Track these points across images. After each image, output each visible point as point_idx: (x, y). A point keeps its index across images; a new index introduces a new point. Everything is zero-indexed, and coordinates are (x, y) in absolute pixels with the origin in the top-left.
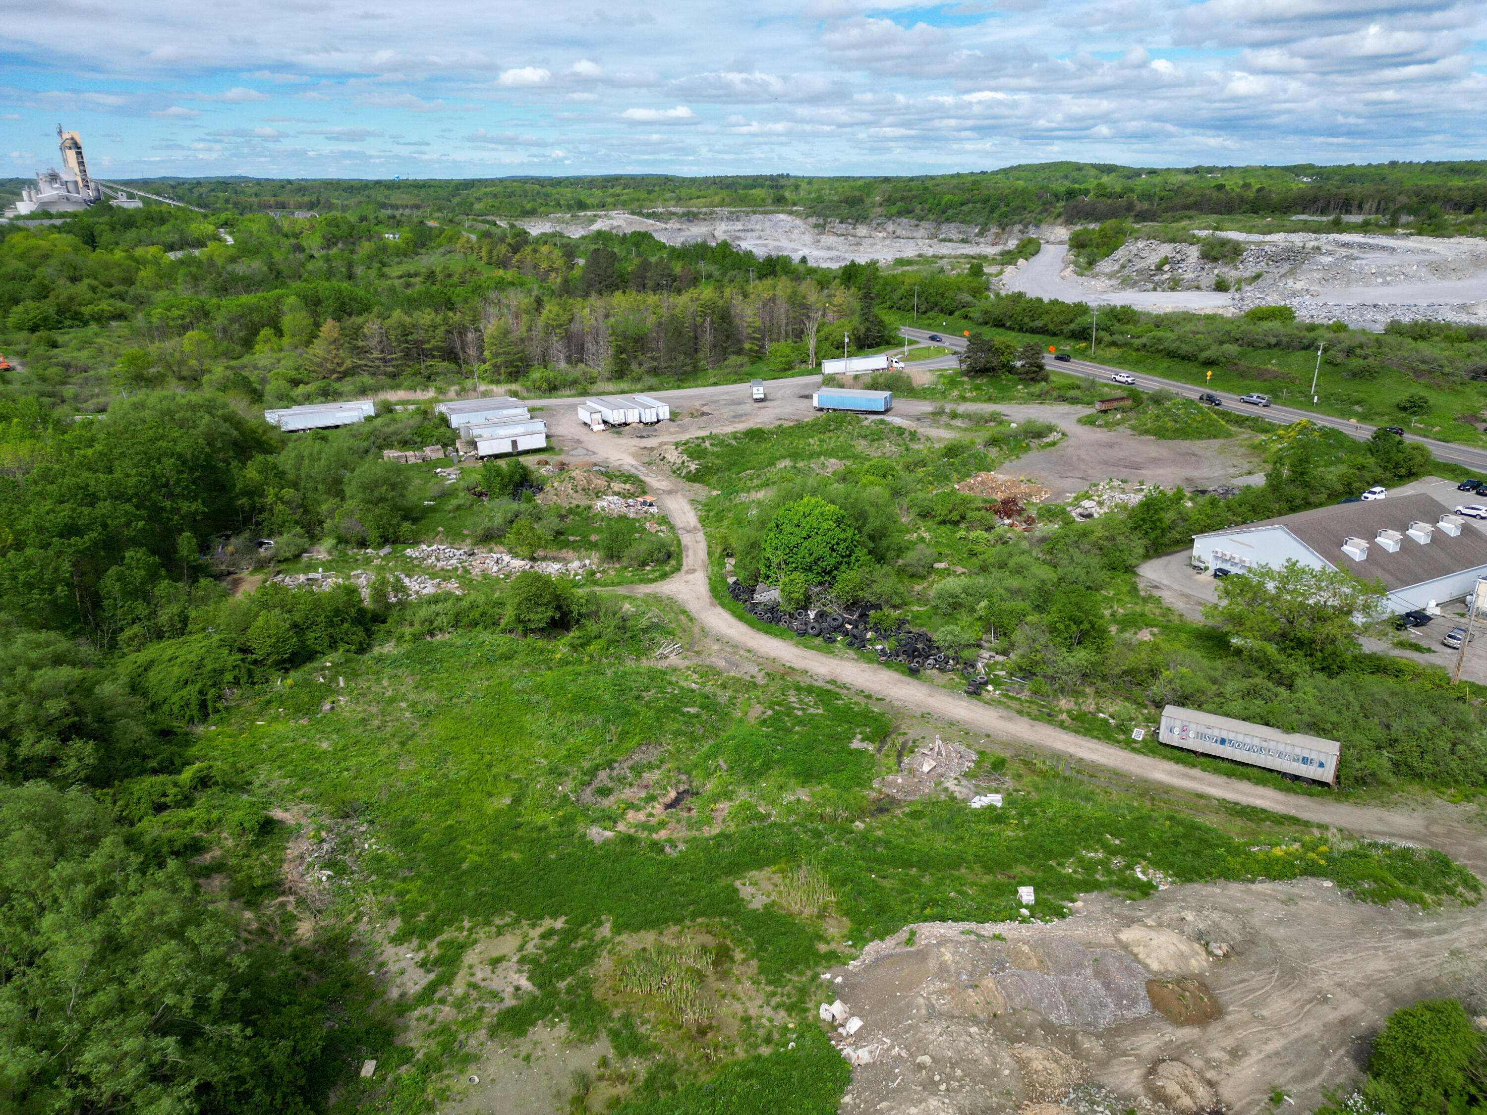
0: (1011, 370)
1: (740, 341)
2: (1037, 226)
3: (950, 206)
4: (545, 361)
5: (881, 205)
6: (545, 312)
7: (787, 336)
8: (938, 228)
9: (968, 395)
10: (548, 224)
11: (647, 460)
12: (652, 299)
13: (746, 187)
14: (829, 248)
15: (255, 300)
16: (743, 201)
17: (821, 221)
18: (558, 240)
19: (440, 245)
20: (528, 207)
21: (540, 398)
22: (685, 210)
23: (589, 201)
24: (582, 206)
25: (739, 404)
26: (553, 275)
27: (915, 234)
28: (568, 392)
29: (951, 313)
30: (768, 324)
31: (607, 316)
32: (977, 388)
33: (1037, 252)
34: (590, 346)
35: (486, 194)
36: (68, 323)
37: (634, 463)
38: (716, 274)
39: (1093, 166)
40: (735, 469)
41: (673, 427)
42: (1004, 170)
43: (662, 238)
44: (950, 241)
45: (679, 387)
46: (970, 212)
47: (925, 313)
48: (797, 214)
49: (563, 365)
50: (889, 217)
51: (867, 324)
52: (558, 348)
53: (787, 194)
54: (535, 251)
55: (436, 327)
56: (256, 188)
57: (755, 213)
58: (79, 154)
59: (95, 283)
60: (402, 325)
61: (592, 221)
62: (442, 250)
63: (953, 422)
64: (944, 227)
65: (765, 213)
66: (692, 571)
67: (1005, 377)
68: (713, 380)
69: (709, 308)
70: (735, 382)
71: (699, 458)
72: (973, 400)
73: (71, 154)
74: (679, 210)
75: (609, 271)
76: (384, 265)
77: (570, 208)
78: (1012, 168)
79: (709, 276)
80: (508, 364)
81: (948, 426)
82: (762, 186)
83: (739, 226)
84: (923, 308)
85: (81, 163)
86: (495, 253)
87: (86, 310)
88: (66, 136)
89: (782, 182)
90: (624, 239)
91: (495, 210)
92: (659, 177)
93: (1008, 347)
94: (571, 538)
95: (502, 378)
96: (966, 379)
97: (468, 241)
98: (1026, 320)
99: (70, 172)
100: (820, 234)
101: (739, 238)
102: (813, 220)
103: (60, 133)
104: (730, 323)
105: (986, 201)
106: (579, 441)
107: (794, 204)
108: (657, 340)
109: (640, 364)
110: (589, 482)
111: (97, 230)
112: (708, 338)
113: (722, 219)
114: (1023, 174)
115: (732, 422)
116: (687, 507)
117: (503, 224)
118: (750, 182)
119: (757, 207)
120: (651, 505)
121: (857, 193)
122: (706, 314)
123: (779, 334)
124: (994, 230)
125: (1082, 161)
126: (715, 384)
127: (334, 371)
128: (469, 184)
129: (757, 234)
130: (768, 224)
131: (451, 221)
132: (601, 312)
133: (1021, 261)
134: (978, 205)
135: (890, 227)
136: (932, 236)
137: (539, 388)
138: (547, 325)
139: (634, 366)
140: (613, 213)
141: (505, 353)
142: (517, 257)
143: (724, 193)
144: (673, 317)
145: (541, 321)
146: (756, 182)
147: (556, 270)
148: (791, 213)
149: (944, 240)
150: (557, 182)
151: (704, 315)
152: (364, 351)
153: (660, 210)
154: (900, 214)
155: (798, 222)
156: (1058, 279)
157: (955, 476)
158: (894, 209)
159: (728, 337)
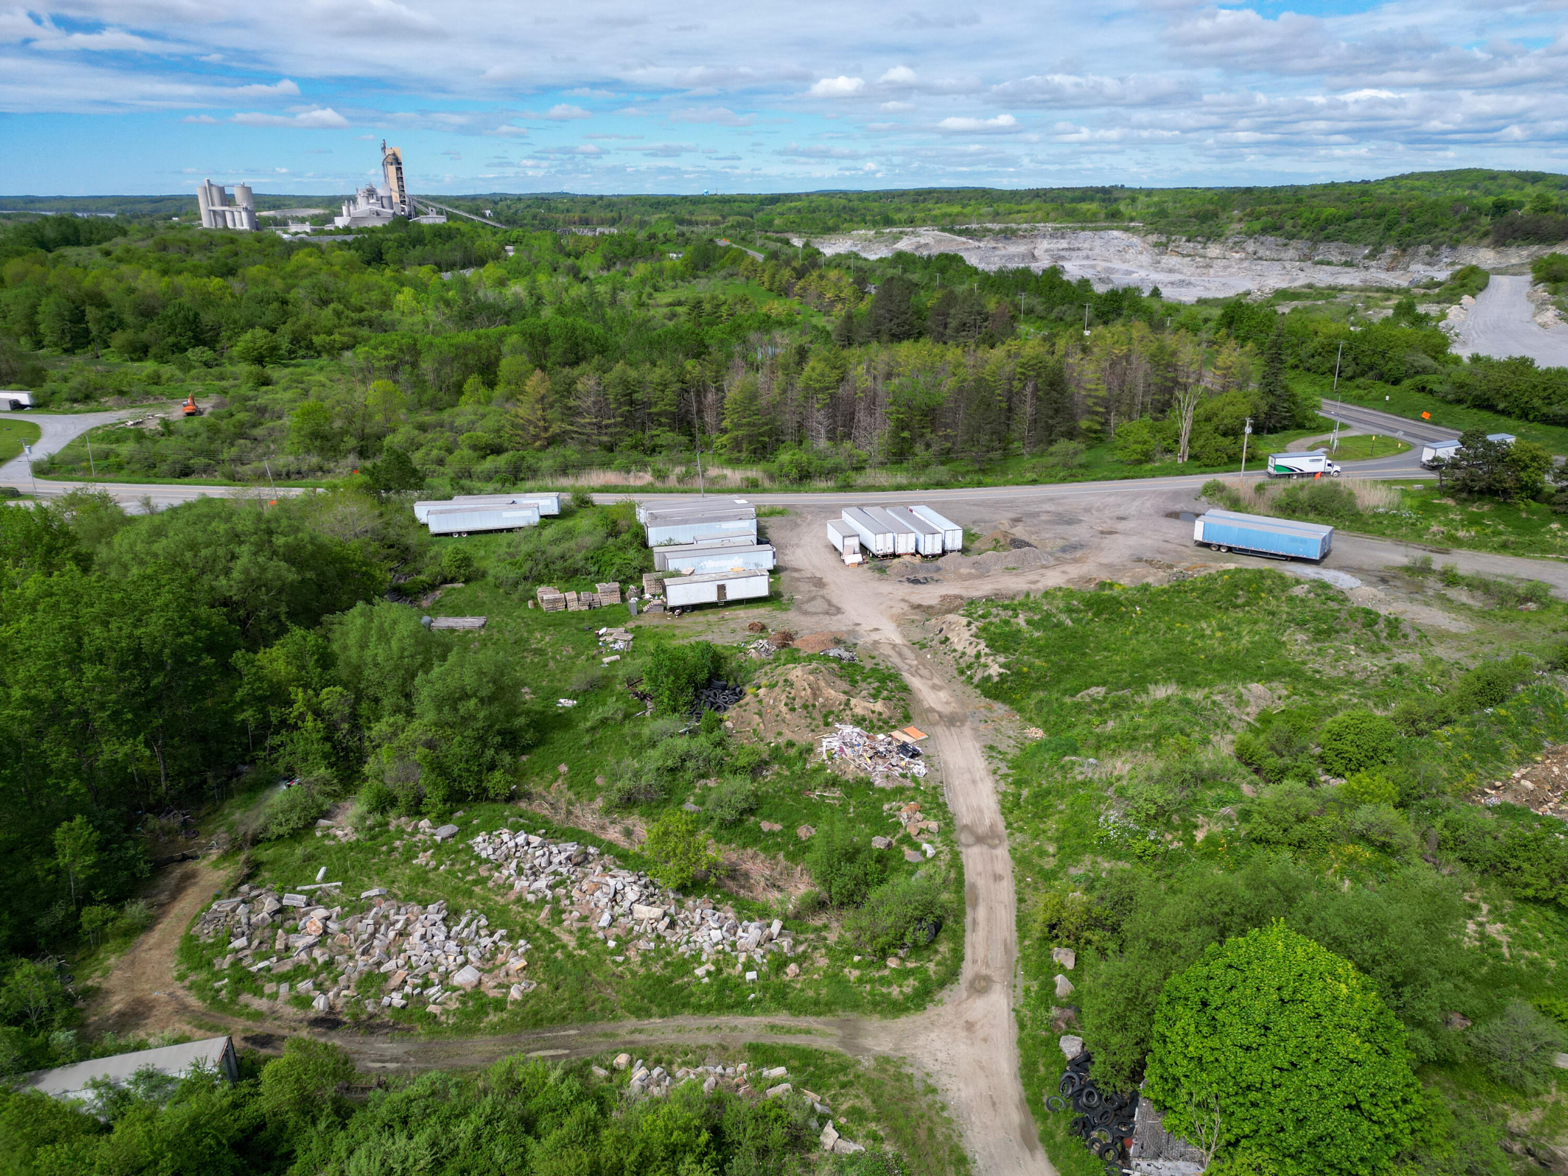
0: (1536, 494)
1: (1073, 417)
2: (1453, 247)
3: (1329, 222)
4: (801, 435)
5: (1241, 220)
6: (807, 369)
7: (1144, 410)
8: (1314, 247)
9: (1461, 534)
10: (849, 242)
11: (917, 636)
12: (953, 353)
13: (1073, 200)
14: (1171, 271)
15: (472, 339)
16: (1071, 215)
17: (1164, 239)
18: (852, 262)
19: (723, 267)
20: (831, 223)
21: (786, 491)
22: (1002, 226)
23: (897, 217)
24: (888, 222)
25: (1071, 522)
26: (840, 306)
27: (1283, 255)
28: (823, 485)
29: (1396, 382)
30: (1116, 391)
31: (889, 376)
32: (1474, 521)
33: (1486, 285)
34: (861, 416)
35: (790, 209)
36: (301, 352)
37: (898, 639)
38: (1040, 308)
39: (1512, 174)
40: (1069, 682)
41: (965, 566)
42: (1393, 179)
43: (972, 260)
44: (1329, 263)
45: (980, 484)
46: (1358, 229)
47: (1351, 378)
48: (1134, 231)
49: (823, 443)
50: (1250, 235)
51: (1272, 399)
52: (819, 419)
53: (1122, 207)
54: (821, 277)
55: (666, 386)
56: (568, 205)
57: (1083, 229)
58: (399, 169)
59: (341, 307)
60: (625, 382)
61: (897, 238)
62: (723, 273)
63: (1452, 593)
64: (1322, 247)
65: (1096, 229)
66: (981, 986)
67: (1526, 508)
68: (1030, 476)
69: (1035, 368)
70: (1063, 480)
71: (1006, 650)
72: (1474, 545)
73: (392, 169)
74: (997, 227)
75: (904, 306)
76: (657, 290)
77: (875, 224)
78: (1403, 177)
79: (1030, 311)
80: (751, 438)
81: (1447, 603)
82: (1092, 200)
83: (1063, 244)
84: (1349, 372)
85: (400, 179)
86: (778, 277)
87: (317, 340)
88: (388, 152)
89: (1116, 194)
90: (928, 262)
91: (795, 228)
92: (975, 190)
93: (1534, 459)
94: (766, 826)
95: (744, 455)
96: (1450, 502)
97: (753, 262)
98: (1537, 402)
99: (387, 187)
100: (1161, 254)
101: (1063, 258)
102: (1153, 238)
103: (384, 148)
104: (1062, 392)
105: (1381, 215)
106: (819, 583)
107: (1132, 219)
108: (955, 411)
109: (928, 446)
110: (815, 694)
111: (385, 246)
112: (1028, 409)
113: (1044, 236)
114: (1418, 183)
115: (1060, 561)
116: (980, 764)
117: (797, 242)
118: (1078, 194)
119: (1087, 222)
120: (915, 755)
121: (1211, 207)
122: (1027, 377)
123: (1131, 405)
124: (1391, 251)
125: (1496, 168)
126: (1034, 482)
127: (536, 437)
128: (774, 199)
129: (1084, 253)
130: (1098, 242)
131: (743, 239)
132: (882, 368)
133: (1466, 299)
134: (1369, 221)
135: (1251, 246)
136: (1305, 258)
137: (787, 476)
138: (807, 388)
139: (919, 448)
140: (921, 230)
141: (749, 424)
142: (801, 283)
143: (1049, 206)
144: (980, 380)
145: (800, 383)
146: (1086, 194)
147: (843, 300)
148: (1127, 230)
149: (1321, 263)
150: (864, 196)
151: (1025, 378)
152: (575, 412)
153: (974, 226)
154: (1264, 231)
155: (1135, 240)
156: (1535, 328)
157: (1512, 749)
158: (1257, 226)
159: (1057, 411)
